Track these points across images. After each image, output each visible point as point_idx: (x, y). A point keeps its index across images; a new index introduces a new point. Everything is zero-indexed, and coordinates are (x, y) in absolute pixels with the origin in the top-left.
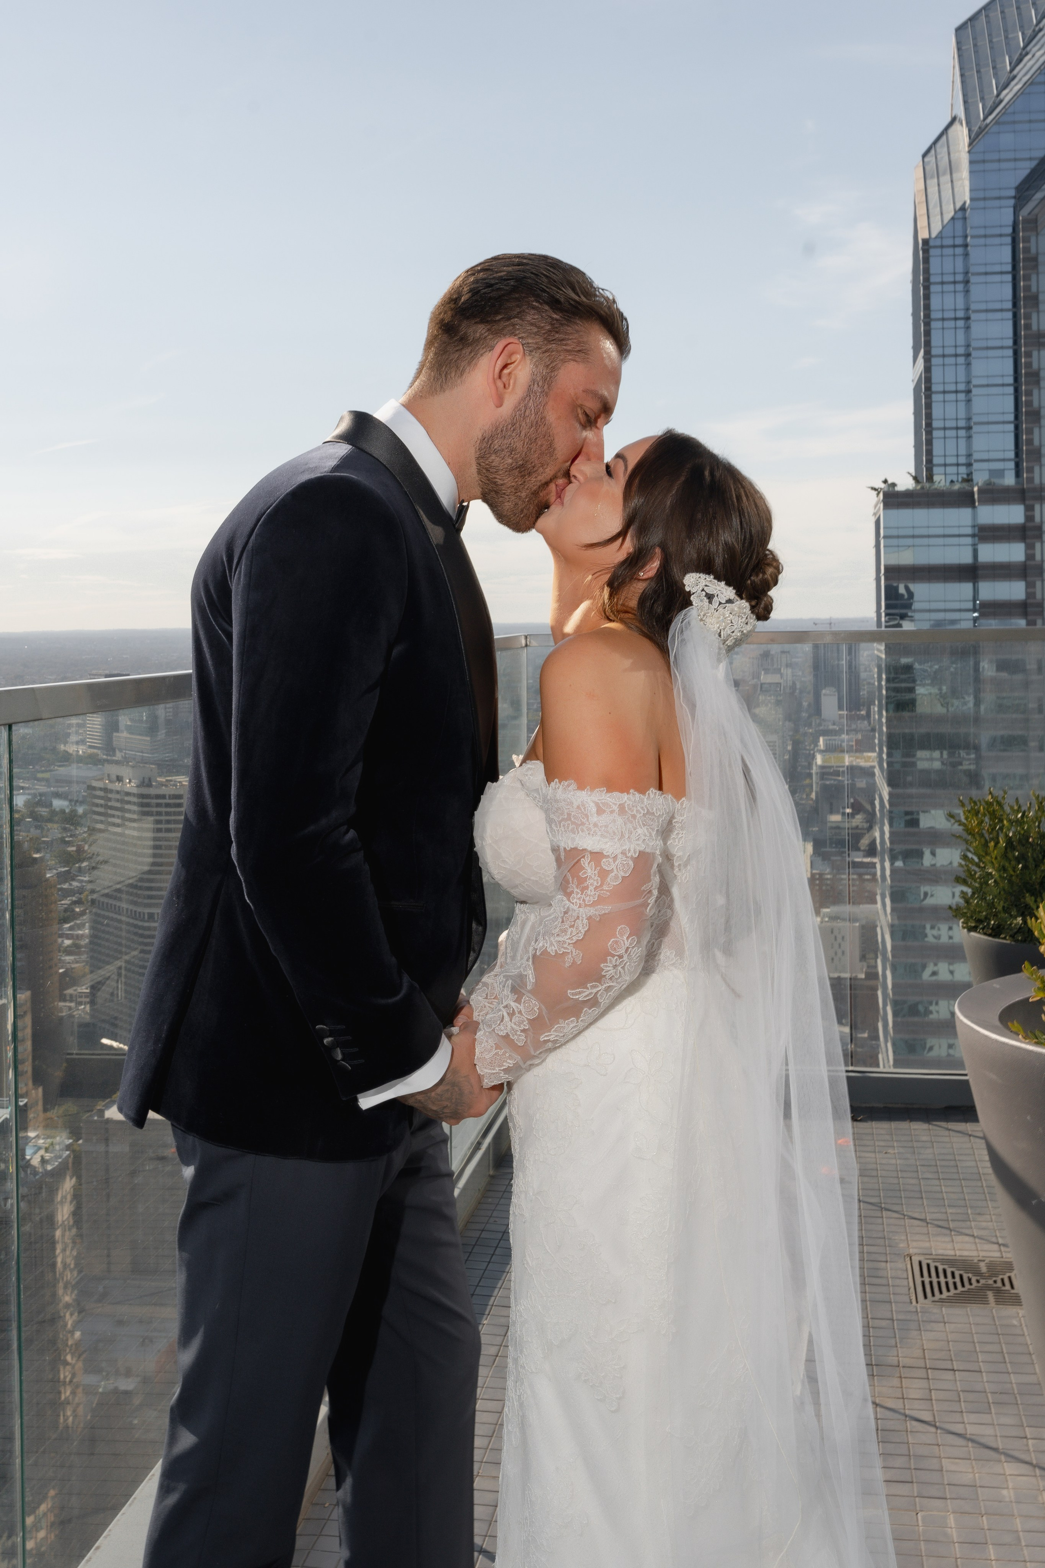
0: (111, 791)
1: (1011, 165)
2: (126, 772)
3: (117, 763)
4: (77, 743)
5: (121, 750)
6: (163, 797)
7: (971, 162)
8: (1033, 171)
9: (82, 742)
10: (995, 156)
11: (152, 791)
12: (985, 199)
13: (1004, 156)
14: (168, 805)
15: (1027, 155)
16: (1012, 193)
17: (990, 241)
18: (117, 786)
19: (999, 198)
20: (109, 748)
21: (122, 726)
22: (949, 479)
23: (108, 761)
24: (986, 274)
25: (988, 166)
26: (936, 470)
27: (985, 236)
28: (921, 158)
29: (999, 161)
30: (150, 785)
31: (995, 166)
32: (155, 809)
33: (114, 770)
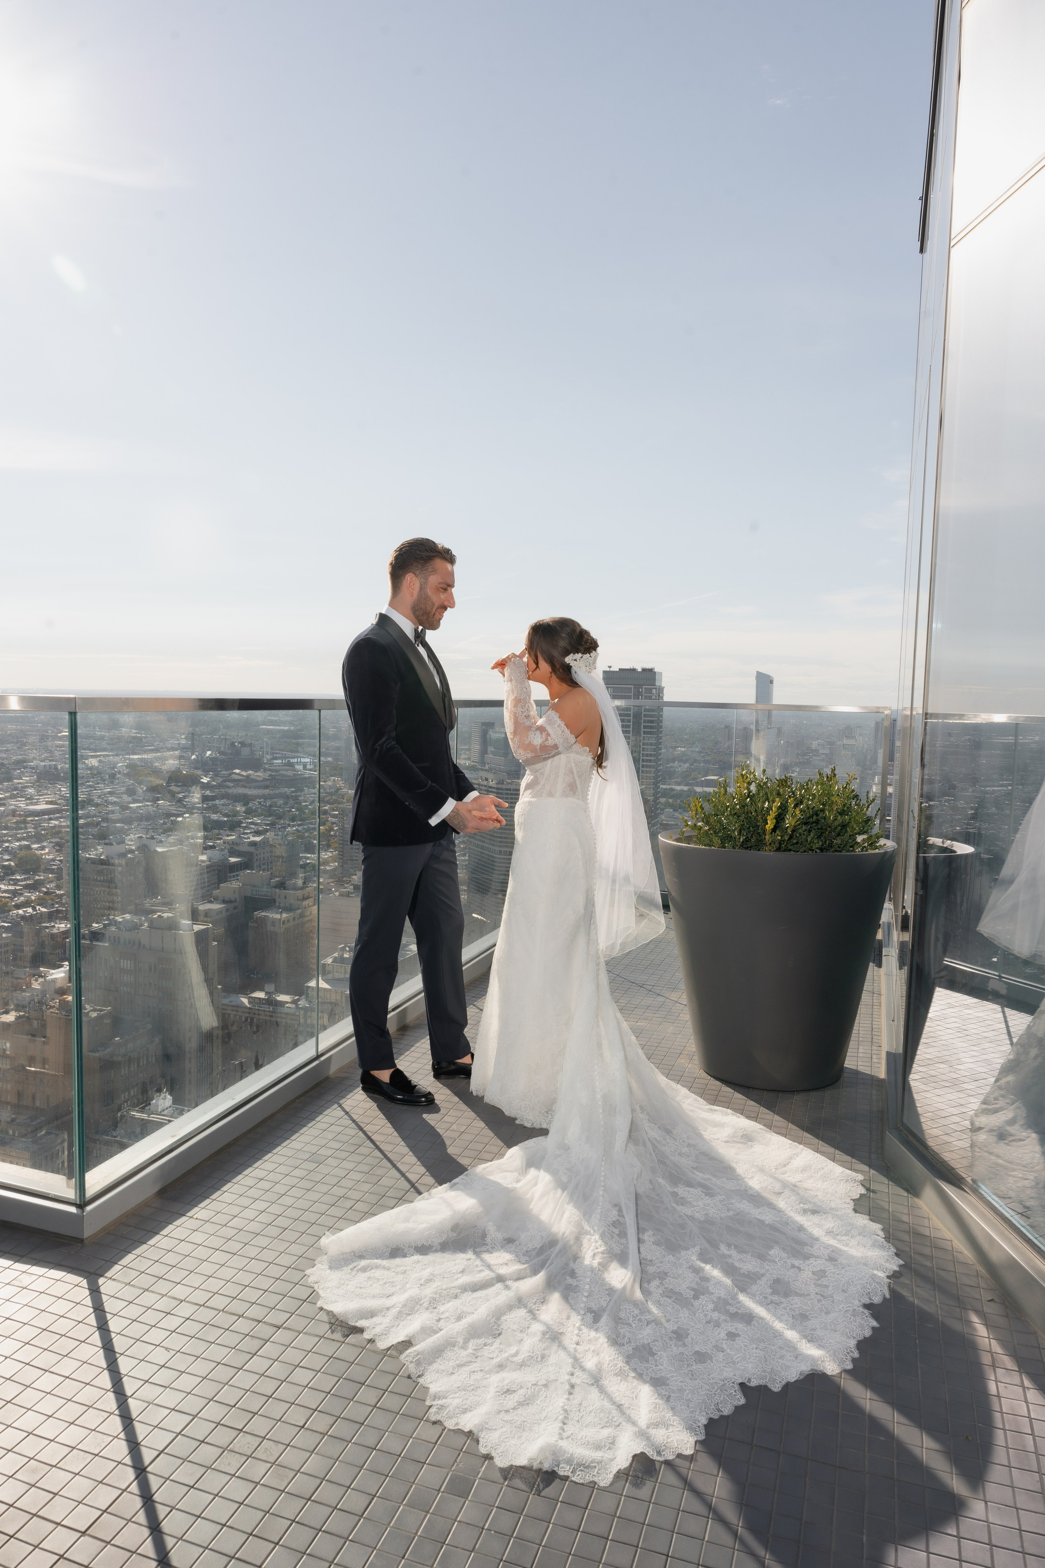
0: (482, 785)
2: (490, 776)
3: (486, 770)
4: (465, 759)
5: (488, 764)
6: (510, 790)
9: (469, 759)
11: (504, 787)
14: (512, 794)
18: (485, 783)
20: (483, 763)
21: (489, 751)
23: (482, 770)
30: (503, 784)
32: (505, 796)
33: (484, 774)
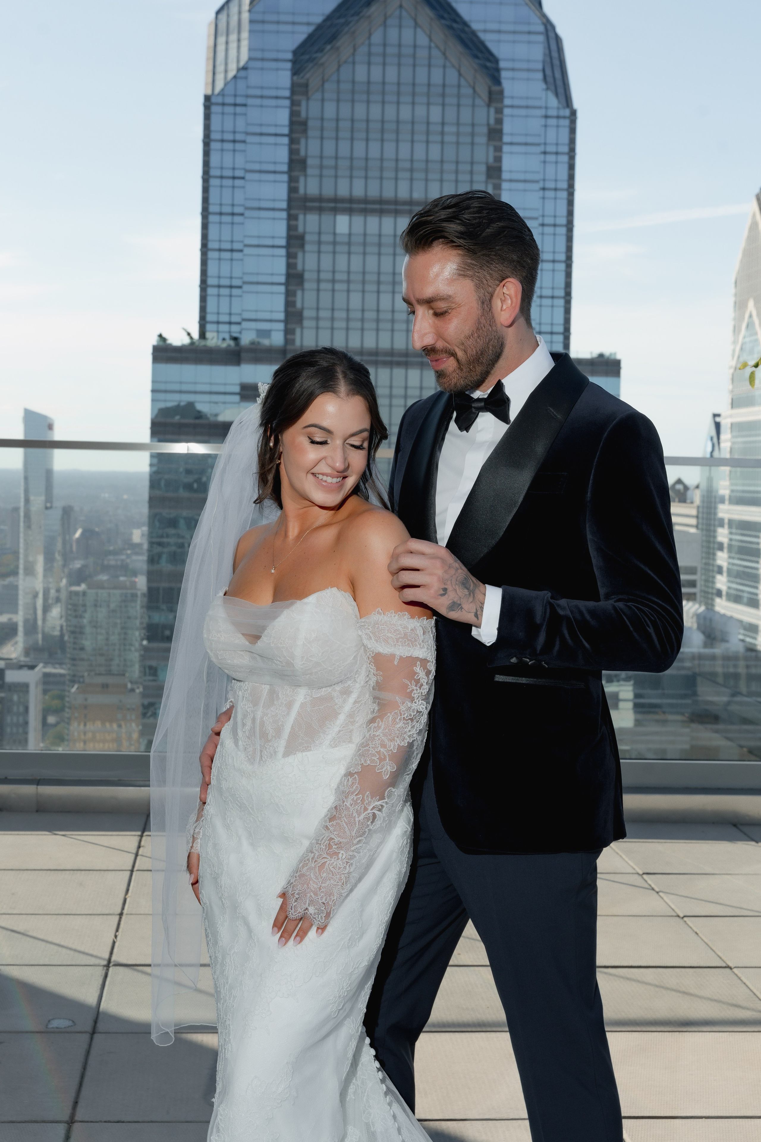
1: (289, 28)
7: (251, 22)
8: (310, 37)
10: (274, 18)
12: (263, 60)
13: (283, 18)
15: (304, 19)
16: (290, 56)
17: (266, 102)
19: (276, 60)
22: (222, 336)
24: (261, 134)
25: (267, 27)
26: (209, 327)
27: (262, 97)
28: (213, 15)
29: (278, 23)
31: (274, 27)
